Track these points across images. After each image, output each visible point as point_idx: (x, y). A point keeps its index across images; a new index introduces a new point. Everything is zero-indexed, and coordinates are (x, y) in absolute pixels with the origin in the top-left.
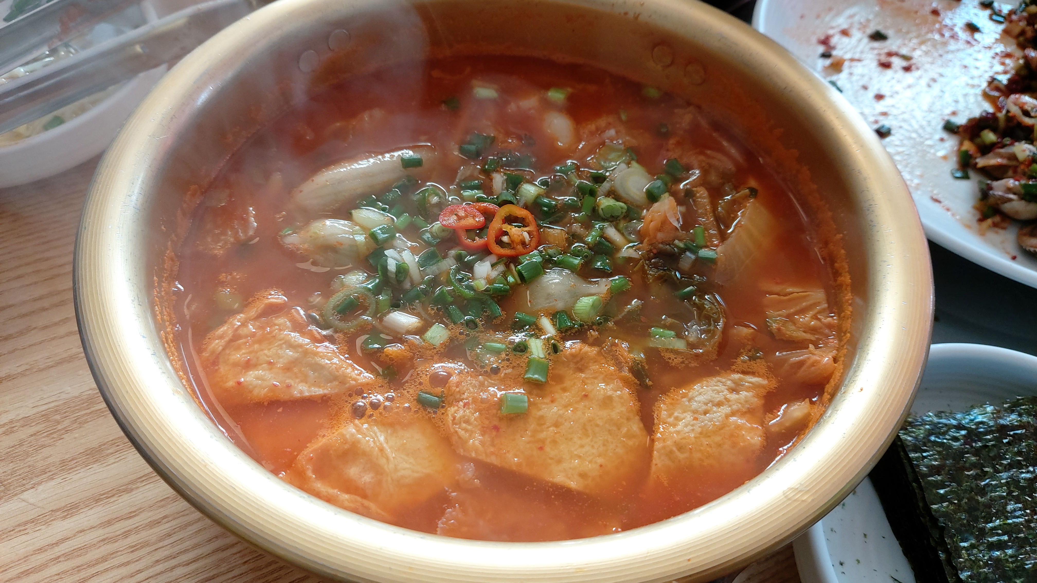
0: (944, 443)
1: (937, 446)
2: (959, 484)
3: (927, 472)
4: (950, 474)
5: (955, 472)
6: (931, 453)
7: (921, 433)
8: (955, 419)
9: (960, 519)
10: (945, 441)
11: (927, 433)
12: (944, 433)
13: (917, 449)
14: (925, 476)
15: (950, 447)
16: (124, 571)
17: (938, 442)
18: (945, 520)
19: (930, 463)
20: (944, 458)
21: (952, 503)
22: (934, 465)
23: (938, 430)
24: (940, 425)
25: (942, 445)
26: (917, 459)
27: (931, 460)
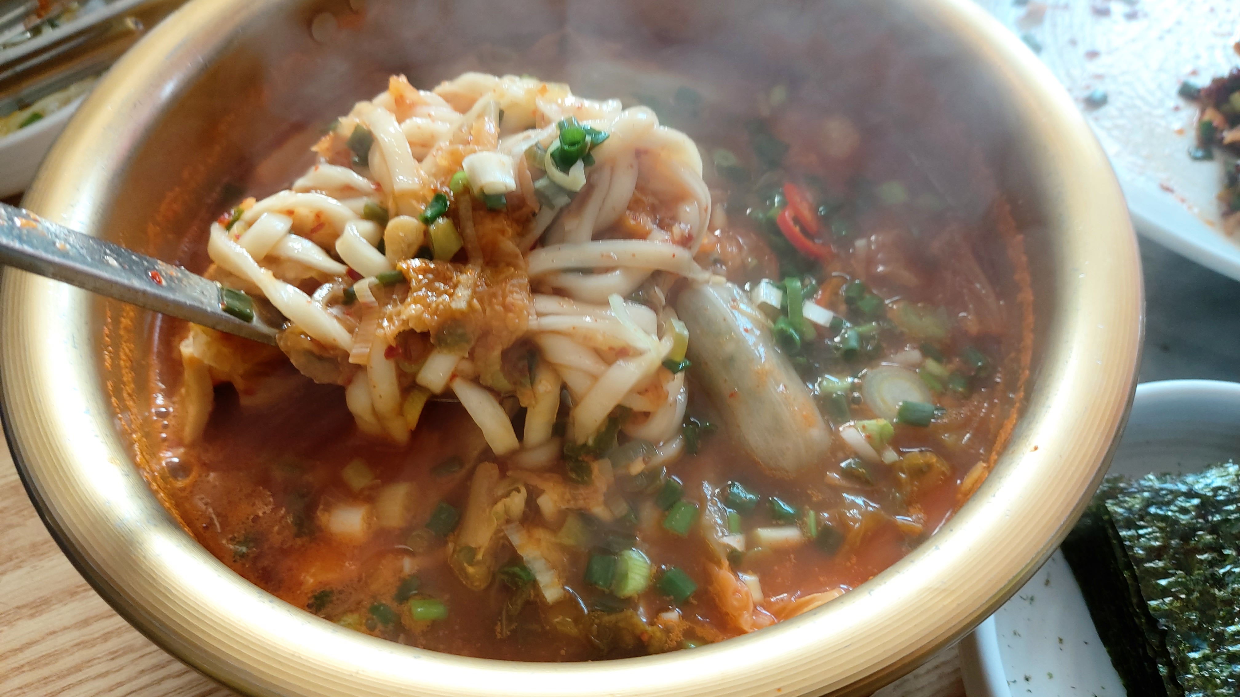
0: (1168, 517)
1: (1158, 521)
2: (1189, 572)
3: (1144, 556)
4: (1176, 559)
5: (1182, 556)
6: (1150, 530)
7: (1136, 503)
8: (1184, 483)
9: (1188, 620)
10: (1170, 513)
11: (1144, 503)
12: (1169, 503)
13: (1130, 524)
14: (1140, 561)
15: (1176, 522)
16: (102, 684)
17: (1159, 515)
18: (1167, 622)
19: (1148, 545)
20: (1168, 536)
21: (1177, 598)
22: (1153, 547)
23: (1160, 499)
24: (1164, 492)
25: (1165, 518)
26: (1131, 538)
27: (1149, 539)
